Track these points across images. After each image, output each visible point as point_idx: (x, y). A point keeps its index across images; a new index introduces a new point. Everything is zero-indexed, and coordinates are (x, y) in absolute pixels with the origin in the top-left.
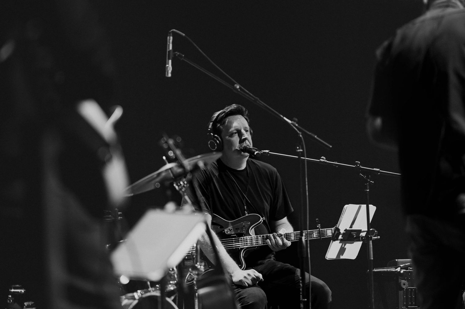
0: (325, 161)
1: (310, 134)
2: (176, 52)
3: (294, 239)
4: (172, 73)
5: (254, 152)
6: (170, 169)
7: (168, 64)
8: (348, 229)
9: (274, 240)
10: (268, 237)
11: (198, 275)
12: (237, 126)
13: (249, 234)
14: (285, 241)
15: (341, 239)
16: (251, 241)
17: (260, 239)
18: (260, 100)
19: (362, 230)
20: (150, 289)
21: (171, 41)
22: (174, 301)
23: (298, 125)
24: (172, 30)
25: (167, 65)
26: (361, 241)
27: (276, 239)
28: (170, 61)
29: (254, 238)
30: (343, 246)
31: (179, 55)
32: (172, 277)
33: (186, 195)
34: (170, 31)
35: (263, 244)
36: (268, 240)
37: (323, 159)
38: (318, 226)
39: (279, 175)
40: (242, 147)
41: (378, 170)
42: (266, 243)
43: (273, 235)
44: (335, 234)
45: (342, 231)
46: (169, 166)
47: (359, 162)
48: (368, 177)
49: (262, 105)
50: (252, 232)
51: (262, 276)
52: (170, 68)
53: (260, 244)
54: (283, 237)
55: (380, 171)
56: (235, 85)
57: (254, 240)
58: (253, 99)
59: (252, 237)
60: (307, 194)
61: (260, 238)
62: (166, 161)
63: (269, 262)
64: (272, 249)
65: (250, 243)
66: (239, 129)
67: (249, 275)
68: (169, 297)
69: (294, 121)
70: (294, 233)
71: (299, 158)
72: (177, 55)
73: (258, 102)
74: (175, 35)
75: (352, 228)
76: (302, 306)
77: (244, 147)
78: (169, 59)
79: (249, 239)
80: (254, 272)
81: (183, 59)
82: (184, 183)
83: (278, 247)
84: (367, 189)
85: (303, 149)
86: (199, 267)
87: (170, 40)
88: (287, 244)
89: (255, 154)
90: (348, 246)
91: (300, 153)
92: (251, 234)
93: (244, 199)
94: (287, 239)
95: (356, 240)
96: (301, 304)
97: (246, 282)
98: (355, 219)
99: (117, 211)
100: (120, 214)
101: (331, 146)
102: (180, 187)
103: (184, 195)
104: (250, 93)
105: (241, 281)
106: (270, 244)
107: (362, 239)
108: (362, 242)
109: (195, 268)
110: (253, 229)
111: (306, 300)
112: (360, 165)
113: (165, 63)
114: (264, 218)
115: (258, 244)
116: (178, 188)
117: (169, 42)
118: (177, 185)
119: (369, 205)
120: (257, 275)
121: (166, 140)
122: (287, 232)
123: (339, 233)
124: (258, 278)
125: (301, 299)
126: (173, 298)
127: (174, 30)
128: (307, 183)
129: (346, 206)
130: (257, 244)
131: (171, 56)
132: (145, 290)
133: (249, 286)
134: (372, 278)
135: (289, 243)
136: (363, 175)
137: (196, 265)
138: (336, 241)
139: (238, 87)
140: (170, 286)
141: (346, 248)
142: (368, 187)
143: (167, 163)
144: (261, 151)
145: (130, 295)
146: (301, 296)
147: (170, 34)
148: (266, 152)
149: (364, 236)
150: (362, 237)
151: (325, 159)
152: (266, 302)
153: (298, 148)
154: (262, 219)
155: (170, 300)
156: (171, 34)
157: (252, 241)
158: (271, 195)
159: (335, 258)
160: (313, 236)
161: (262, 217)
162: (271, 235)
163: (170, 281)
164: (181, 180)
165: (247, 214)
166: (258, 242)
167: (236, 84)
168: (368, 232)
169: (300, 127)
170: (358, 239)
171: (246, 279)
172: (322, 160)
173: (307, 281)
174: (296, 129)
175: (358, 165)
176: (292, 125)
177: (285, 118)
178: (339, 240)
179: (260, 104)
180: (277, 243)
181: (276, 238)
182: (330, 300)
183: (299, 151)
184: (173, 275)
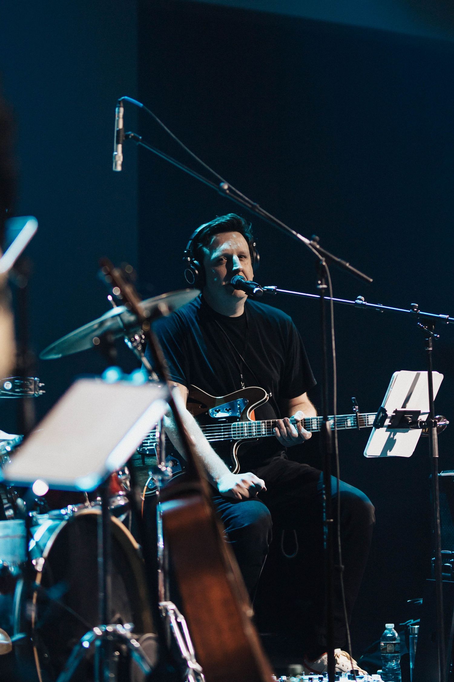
0: (364, 303)
1: (339, 260)
2: (130, 133)
3: (316, 428)
4: (123, 165)
5: (253, 289)
6: (119, 315)
7: (117, 151)
8: (400, 409)
9: (285, 428)
10: (276, 424)
11: (162, 481)
12: (226, 250)
13: (247, 418)
14: (303, 431)
15: (389, 425)
16: (249, 430)
17: (264, 427)
18: (260, 207)
19: (422, 412)
20: (87, 503)
21: (121, 114)
22: (125, 522)
23: (321, 246)
24: (123, 98)
25: (115, 153)
26: (419, 428)
27: (288, 428)
28: (120, 146)
29: (254, 425)
30: (392, 436)
31: (133, 137)
32: (123, 485)
33: (144, 356)
34: (120, 100)
35: (268, 434)
36: (277, 429)
37: (361, 300)
38: (354, 409)
39: (295, 327)
40: (234, 281)
41: (446, 316)
42: (273, 433)
43: (284, 422)
44: (379, 418)
45: (390, 413)
46: (117, 310)
47: (417, 305)
48: (430, 328)
49: (262, 214)
50: (250, 415)
51: (264, 483)
52: (119, 157)
53: (263, 435)
54: (300, 424)
55: (449, 318)
56: (222, 184)
57: (254, 428)
58: (250, 206)
59: (251, 424)
60: (334, 354)
61: (263, 424)
62: (113, 303)
63: (277, 461)
64: (281, 443)
65: (247, 432)
66: (230, 253)
67: (244, 481)
68: (117, 516)
69: (314, 240)
70: (317, 419)
71: (321, 298)
72: (130, 137)
73: (257, 210)
74: (127, 106)
75: (405, 408)
76: (326, 530)
77: (238, 281)
78: (118, 143)
79: (246, 425)
80: (253, 477)
81: (140, 143)
82: (141, 337)
83: (291, 439)
84: (429, 347)
85: (327, 284)
86: (164, 469)
87: (119, 112)
88: (304, 435)
89: (254, 292)
90: (399, 436)
91: (323, 291)
92: (250, 420)
93: (239, 364)
94: (305, 428)
95: (412, 426)
96: (325, 528)
97: (239, 493)
98: (409, 394)
99: (38, 381)
100: (42, 386)
101: (371, 280)
102: (135, 344)
103: (141, 356)
104: (244, 197)
105: (231, 491)
106: (279, 434)
107: (422, 425)
108: (421, 430)
109: (157, 471)
110: (253, 411)
111: (332, 520)
112: (418, 309)
113: (112, 150)
114: (271, 394)
115: (260, 435)
116: (132, 345)
117: (118, 117)
118: (130, 340)
119: (433, 372)
120: (256, 482)
121: (109, 270)
122: (306, 417)
123: (386, 416)
124: (258, 486)
125: (324, 520)
126: (123, 517)
127: (126, 97)
128: (333, 338)
129: (396, 374)
130: (258, 435)
131: (122, 138)
132: (80, 505)
133: (244, 499)
134: (437, 487)
135: (308, 435)
136: (423, 325)
137: (160, 466)
138: (380, 428)
139: (226, 187)
140: (119, 498)
141: (396, 440)
142: (431, 344)
143: (115, 306)
144: (263, 287)
145: (55, 512)
146: (324, 514)
147: (120, 104)
148: (272, 289)
149: (425, 420)
150: (422, 422)
151: (364, 300)
152: (270, 523)
153: (319, 282)
154: (267, 396)
155: (118, 521)
156: (122, 104)
157: (251, 429)
158: (282, 357)
159: (379, 455)
160: (347, 424)
161: (268, 393)
162: (281, 421)
163: (118, 491)
164: (135, 333)
165: (243, 386)
166: (260, 432)
167: (222, 182)
168: (431, 415)
169: (322, 250)
170: (414, 425)
171: (239, 488)
172: (358, 301)
173: (334, 491)
174: (317, 253)
175: (415, 310)
176: (310, 247)
177: (299, 236)
178: (385, 427)
179: (261, 213)
180: (289, 433)
181: (289, 426)
182: (372, 521)
183: (321, 286)
184: (124, 481)
